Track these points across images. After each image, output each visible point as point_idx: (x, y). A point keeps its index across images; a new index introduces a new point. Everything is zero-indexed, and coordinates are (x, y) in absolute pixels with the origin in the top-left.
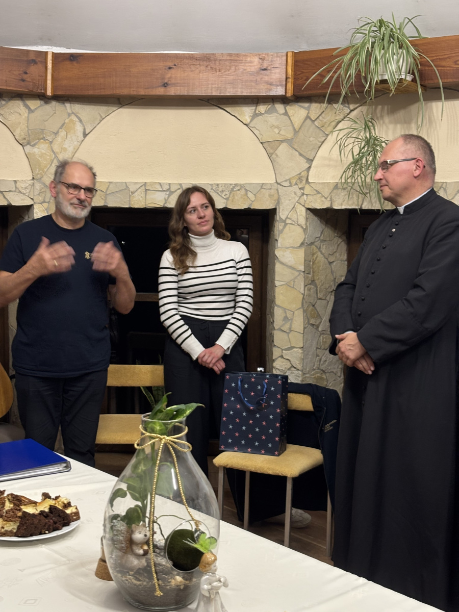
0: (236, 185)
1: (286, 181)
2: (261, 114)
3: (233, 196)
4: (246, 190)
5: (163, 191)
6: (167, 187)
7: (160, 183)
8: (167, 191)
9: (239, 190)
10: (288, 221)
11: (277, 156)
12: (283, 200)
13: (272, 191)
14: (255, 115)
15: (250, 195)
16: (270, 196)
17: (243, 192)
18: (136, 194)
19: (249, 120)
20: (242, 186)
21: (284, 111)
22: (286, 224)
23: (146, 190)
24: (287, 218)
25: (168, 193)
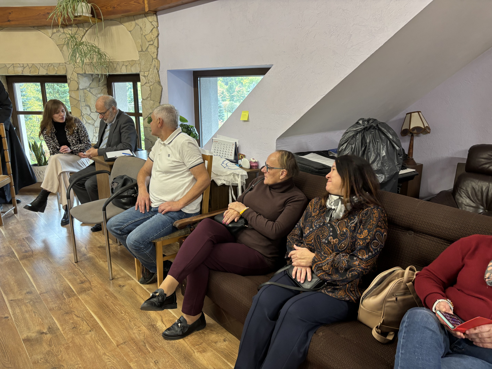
0: (50, 64)
1: (68, 62)
2: (54, 33)
3: (49, 68)
4: (54, 66)
5: (21, 67)
6: (22, 65)
7: (19, 64)
8: (22, 67)
9: (51, 66)
10: (71, 79)
11: (63, 51)
12: (68, 70)
13: (63, 66)
14: (53, 33)
15: (55, 68)
16: (63, 68)
17: (52, 66)
18: (10, 68)
19: (51, 36)
20: (52, 64)
21: (63, 32)
22: (71, 81)
23: (14, 67)
24: (71, 78)
25: (23, 68)
